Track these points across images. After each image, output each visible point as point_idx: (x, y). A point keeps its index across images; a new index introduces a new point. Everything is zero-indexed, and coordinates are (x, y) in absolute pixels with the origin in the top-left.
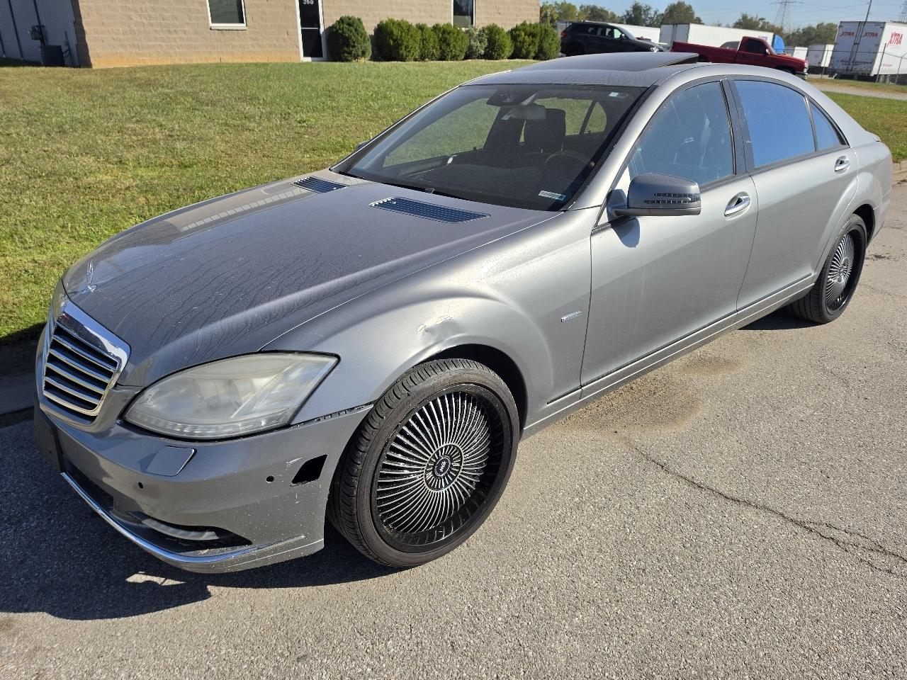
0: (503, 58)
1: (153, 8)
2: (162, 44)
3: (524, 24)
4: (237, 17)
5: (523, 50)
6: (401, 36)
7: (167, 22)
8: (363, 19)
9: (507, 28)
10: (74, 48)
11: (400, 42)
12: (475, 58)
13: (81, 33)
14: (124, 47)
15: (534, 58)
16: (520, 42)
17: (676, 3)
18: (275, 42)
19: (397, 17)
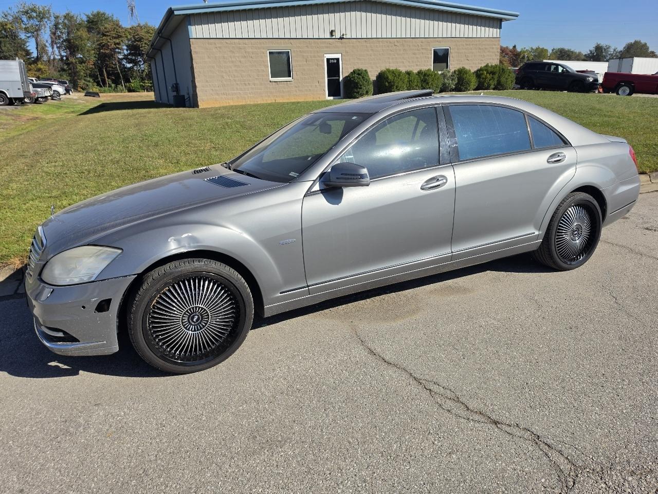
0: (469, 90)
1: (236, 70)
2: (240, 92)
3: (487, 66)
4: (287, 73)
5: (485, 84)
6: (394, 80)
7: (244, 78)
8: (368, 71)
9: (473, 70)
10: (191, 96)
11: (392, 83)
12: (448, 91)
13: (194, 87)
14: (218, 94)
15: (494, 89)
16: (483, 78)
17: (633, 41)
18: (310, 88)
19: (392, 67)
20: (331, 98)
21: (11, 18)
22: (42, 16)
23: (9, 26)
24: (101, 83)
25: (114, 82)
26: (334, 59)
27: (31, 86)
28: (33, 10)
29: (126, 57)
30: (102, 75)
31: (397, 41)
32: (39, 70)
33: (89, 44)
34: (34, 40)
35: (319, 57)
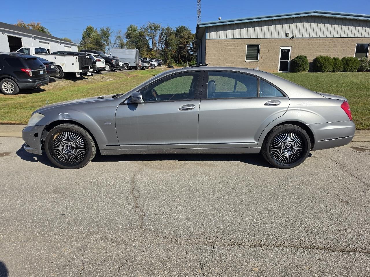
1: (227, 56)
4: (256, 57)
6: (324, 62)
8: (307, 57)
11: (323, 65)
12: (363, 71)
18: (269, 66)
19: (325, 55)
20: (281, 72)
21: (143, 30)
22: (156, 29)
23: (142, 33)
24: (177, 62)
25: (183, 61)
26: (286, 50)
27: (140, 61)
28: (153, 26)
29: (191, 49)
30: (178, 57)
31: (330, 40)
32: (152, 54)
33: (175, 42)
34: (152, 40)
35: (277, 48)
